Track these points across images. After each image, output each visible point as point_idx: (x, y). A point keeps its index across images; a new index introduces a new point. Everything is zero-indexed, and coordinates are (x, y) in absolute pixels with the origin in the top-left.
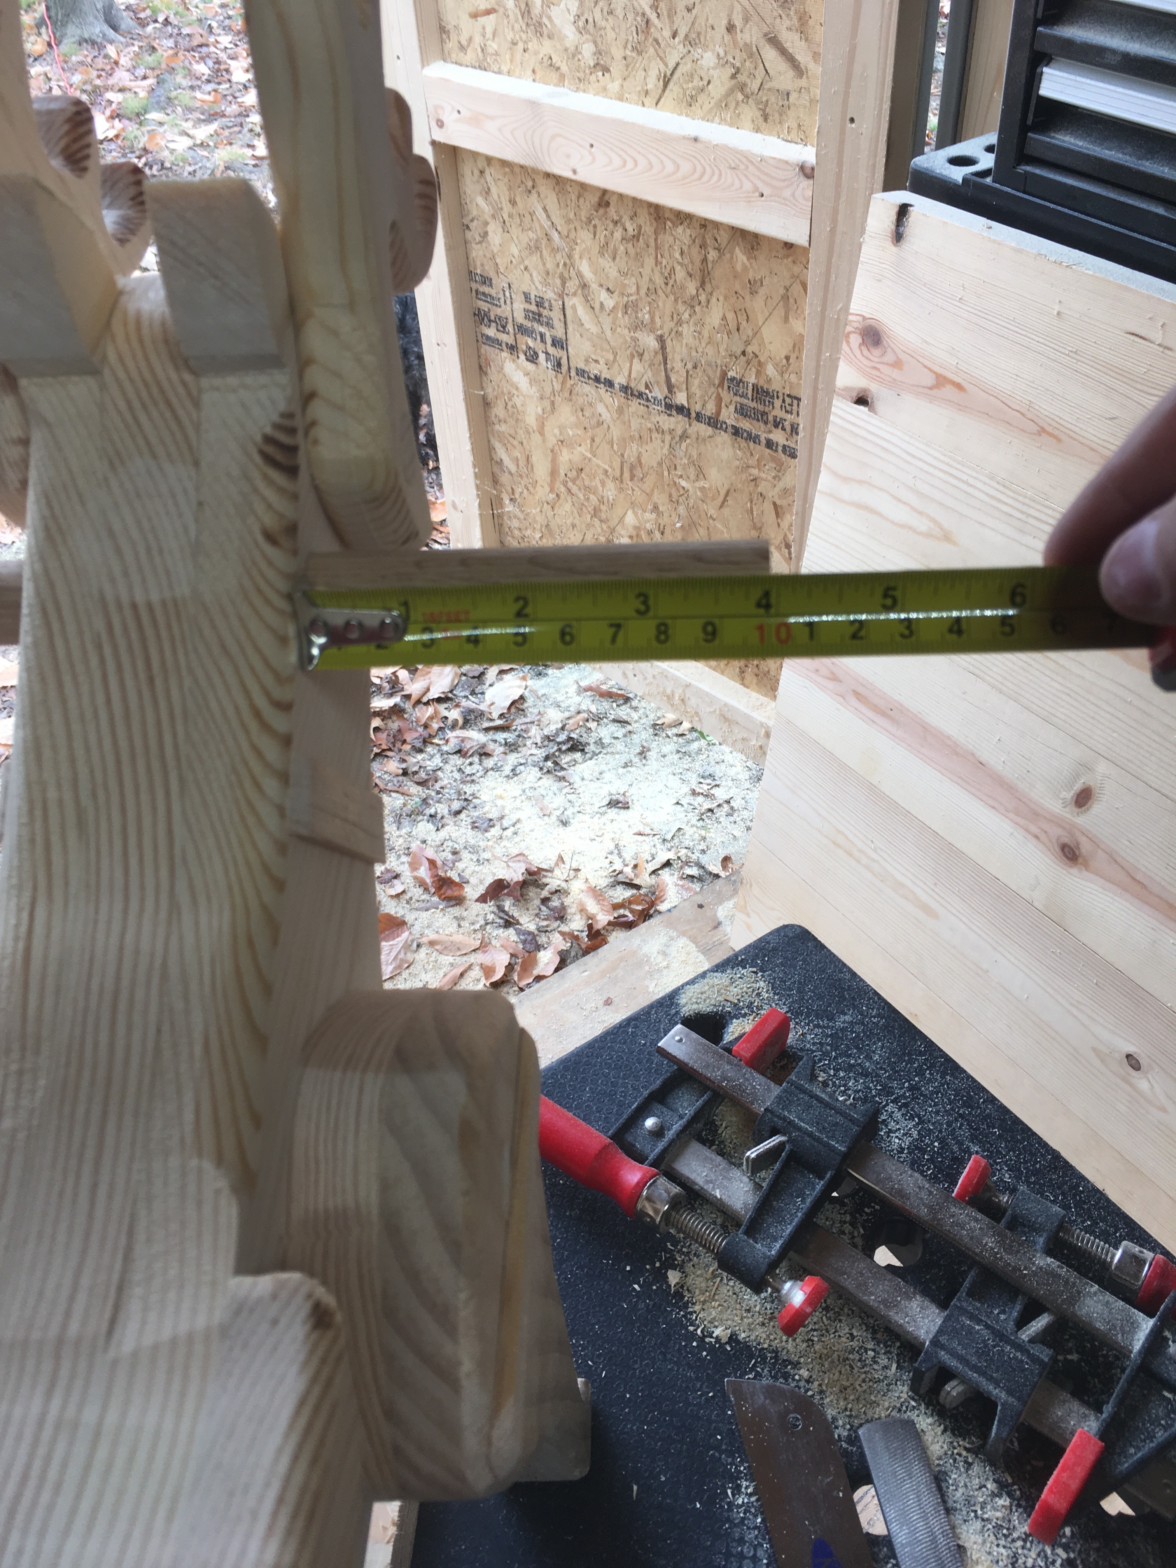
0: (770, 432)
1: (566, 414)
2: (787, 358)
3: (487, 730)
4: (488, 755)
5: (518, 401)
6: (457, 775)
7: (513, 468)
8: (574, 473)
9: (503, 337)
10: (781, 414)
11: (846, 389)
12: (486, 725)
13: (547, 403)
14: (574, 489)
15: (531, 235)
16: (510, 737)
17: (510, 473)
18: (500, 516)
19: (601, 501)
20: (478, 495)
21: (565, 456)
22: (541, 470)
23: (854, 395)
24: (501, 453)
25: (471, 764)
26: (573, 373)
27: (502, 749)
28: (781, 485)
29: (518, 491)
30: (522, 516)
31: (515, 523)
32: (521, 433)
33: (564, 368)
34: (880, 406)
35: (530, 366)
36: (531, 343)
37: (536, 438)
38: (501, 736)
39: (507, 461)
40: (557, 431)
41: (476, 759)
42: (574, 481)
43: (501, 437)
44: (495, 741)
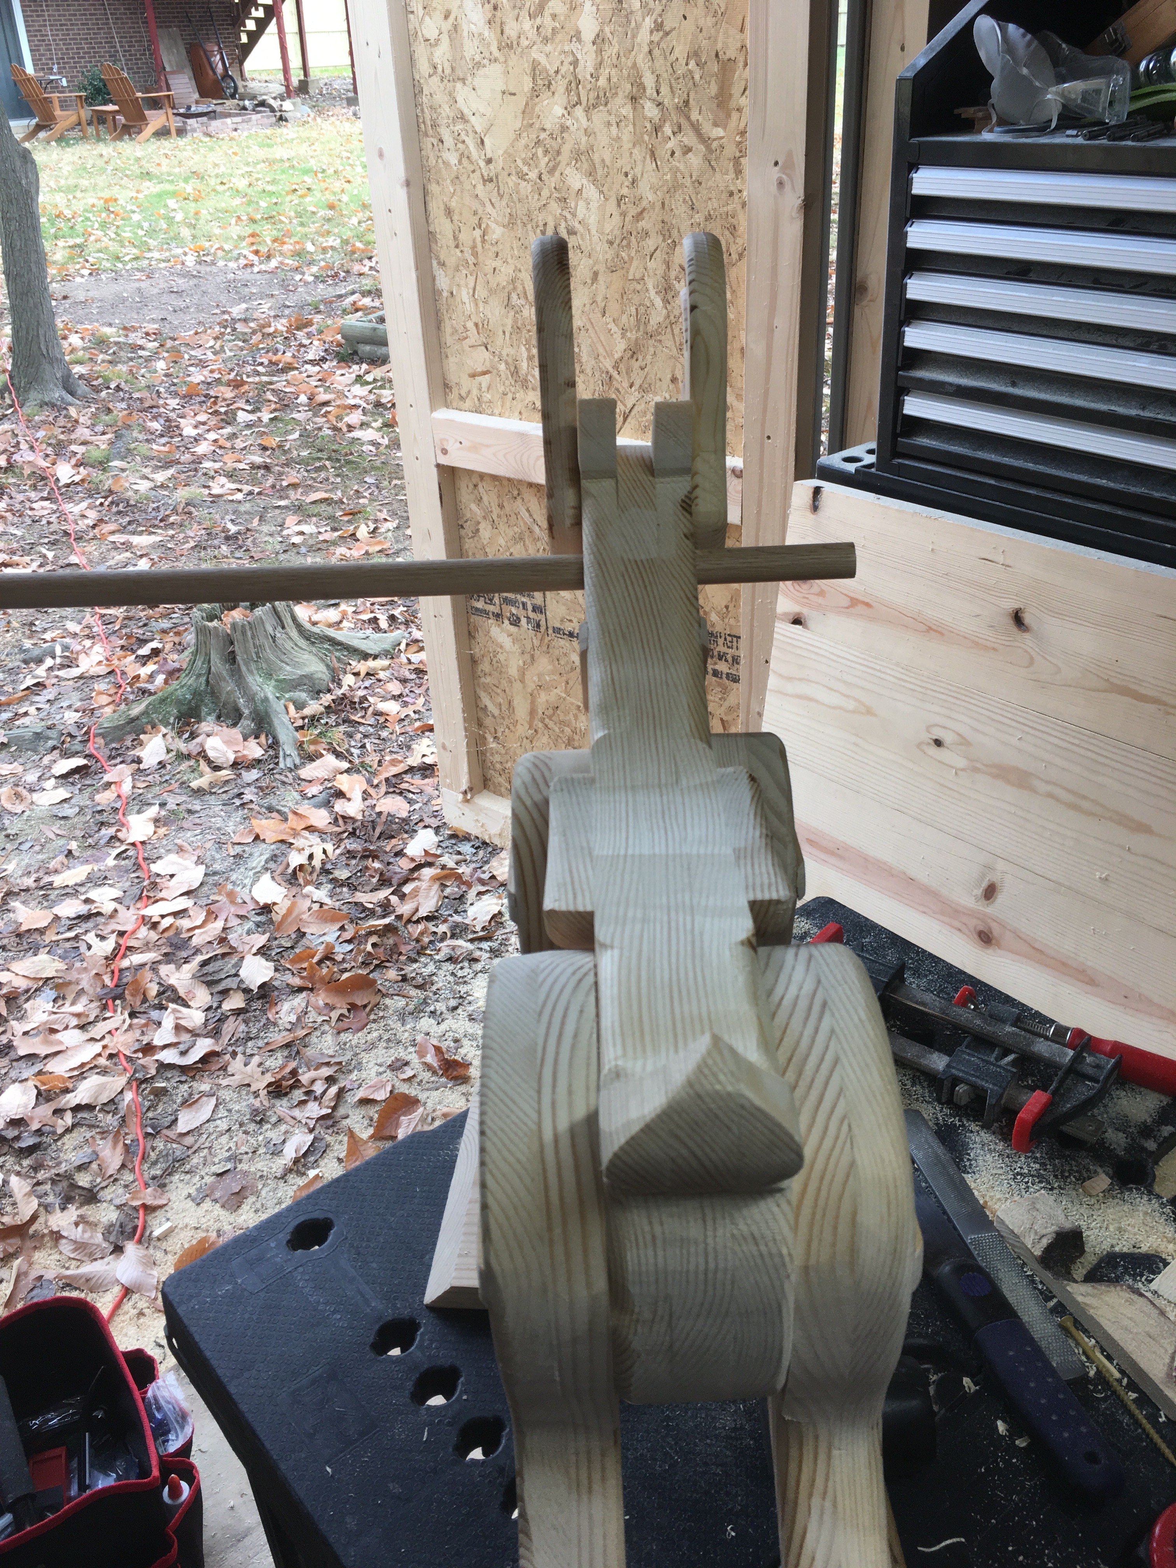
0: (716, 664)
1: (544, 664)
2: (727, 607)
3: (472, 941)
4: (476, 960)
5: (501, 657)
6: (451, 979)
7: (496, 712)
8: (551, 711)
9: (491, 608)
10: (724, 649)
11: (785, 614)
12: (471, 936)
13: (527, 657)
14: (551, 724)
15: (516, 529)
16: (495, 945)
17: (494, 716)
18: (483, 753)
19: (574, 732)
20: (466, 736)
21: (543, 698)
22: (521, 710)
23: (791, 618)
24: (486, 700)
25: (462, 968)
26: (550, 631)
27: (488, 955)
28: (726, 704)
29: (500, 730)
30: (503, 752)
31: (497, 758)
32: (504, 684)
33: (543, 629)
34: (811, 624)
35: (513, 629)
36: (514, 611)
37: (517, 685)
38: (485, 945)
39: (491, 707)
40: (535, 678)
41: (466, 964)
42: (550, 718)
43: (486, 687)
44: (481, 949)
